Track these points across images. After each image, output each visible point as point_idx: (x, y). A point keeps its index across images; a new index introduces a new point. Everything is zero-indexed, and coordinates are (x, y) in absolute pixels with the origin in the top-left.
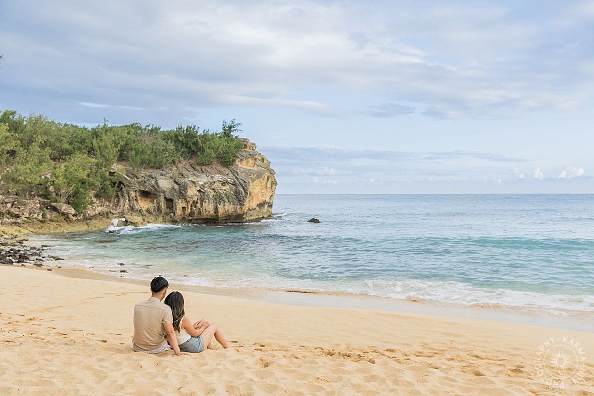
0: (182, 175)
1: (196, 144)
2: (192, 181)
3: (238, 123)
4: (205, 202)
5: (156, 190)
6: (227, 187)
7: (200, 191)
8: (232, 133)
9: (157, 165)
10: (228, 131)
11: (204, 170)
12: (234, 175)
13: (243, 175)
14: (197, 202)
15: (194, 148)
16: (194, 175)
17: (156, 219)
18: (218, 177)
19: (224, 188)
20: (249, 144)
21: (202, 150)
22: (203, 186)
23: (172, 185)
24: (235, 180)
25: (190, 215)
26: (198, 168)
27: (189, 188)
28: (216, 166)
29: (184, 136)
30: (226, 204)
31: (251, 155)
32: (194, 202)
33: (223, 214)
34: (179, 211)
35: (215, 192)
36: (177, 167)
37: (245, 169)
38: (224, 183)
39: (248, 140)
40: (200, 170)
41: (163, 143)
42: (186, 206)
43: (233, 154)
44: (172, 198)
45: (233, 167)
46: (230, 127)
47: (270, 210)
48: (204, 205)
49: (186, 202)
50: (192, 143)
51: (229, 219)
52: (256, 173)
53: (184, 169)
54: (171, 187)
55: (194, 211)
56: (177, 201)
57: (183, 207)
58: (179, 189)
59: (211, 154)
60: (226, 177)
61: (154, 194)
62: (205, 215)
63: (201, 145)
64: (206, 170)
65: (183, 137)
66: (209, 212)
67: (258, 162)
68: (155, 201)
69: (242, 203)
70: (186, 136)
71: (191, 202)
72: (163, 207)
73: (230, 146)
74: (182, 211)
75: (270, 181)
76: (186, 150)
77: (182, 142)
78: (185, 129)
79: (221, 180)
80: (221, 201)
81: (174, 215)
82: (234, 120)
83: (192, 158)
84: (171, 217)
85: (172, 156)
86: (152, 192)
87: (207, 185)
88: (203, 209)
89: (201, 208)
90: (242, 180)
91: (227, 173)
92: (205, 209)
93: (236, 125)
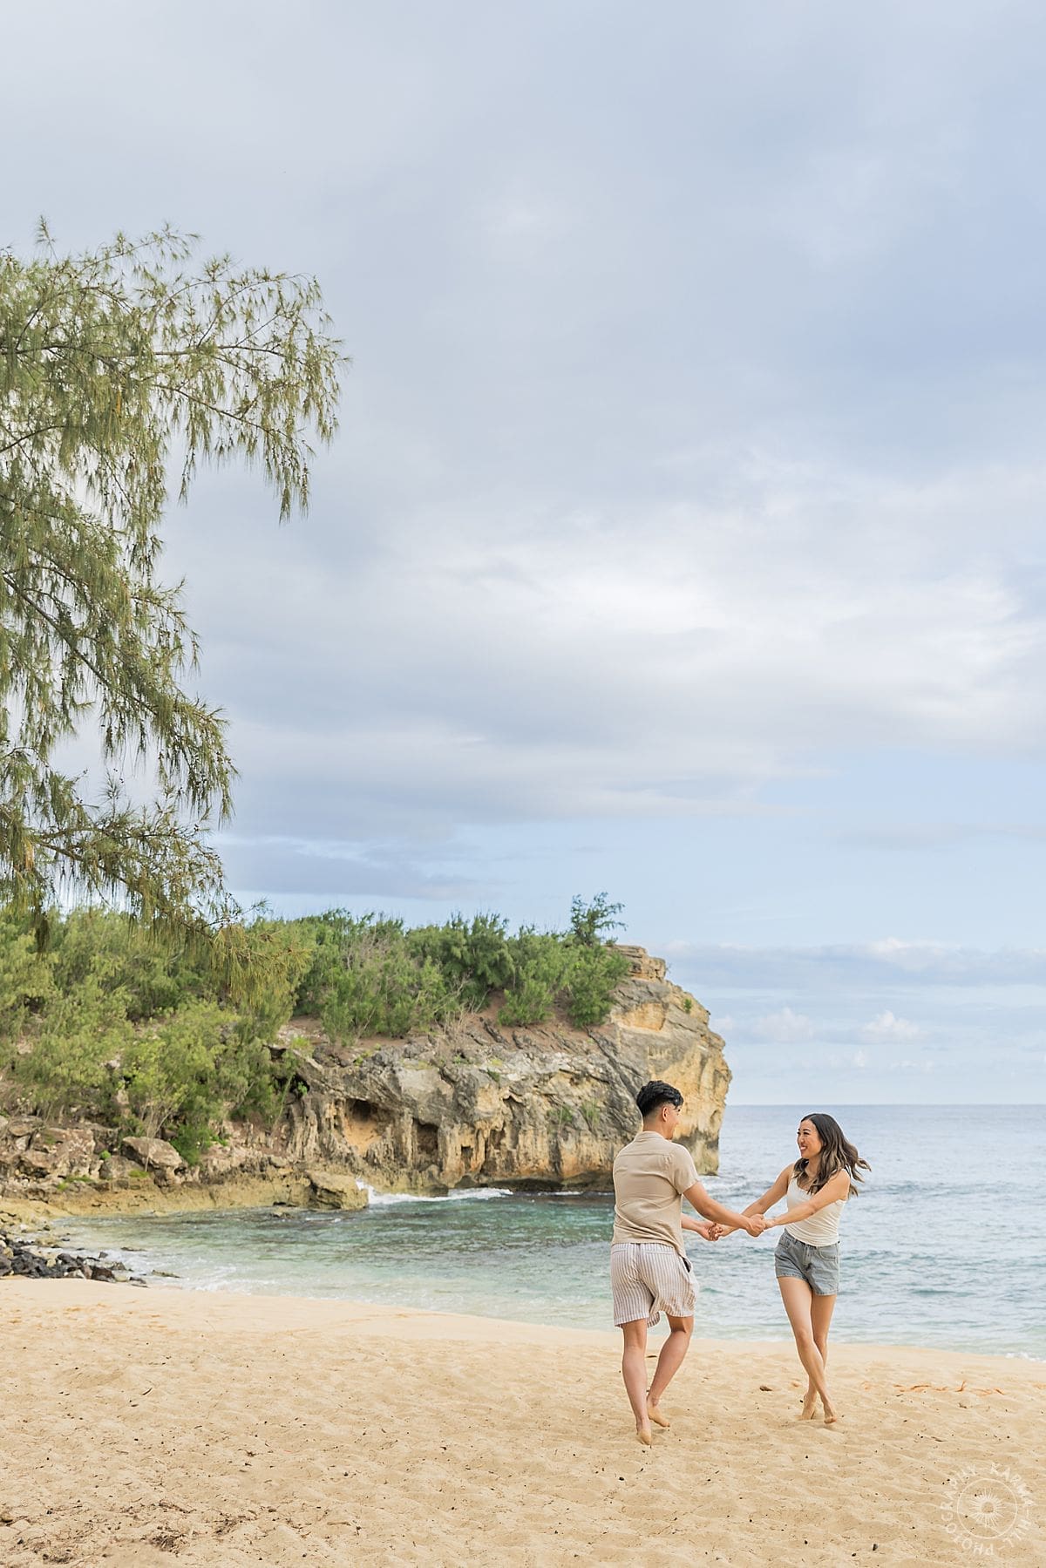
0: (462, 1056)
1: (498, 965)
2: (489, 1073)
3: (614, 903)
4: (525, 1132)
5: (391, 1098)
6: (586, 1089)
7: (509, 1100)
8: (597, 932)
9: (394, 1027)
10: (585, 929)
11: (520, 1040)
12: (605, 1054)
13: (631, 1052)
14: (502, 1133)
15: (493, 978)
16: (493, 1054)
17: (391, 1182)
18: (560, 1060)
19: (576, 1091)
20: (647, 962)
21: (515, 983)
22: (519, 1087)
23: (433, 1086)
24: (609, 1066)
25: (482, 1170)
26: (505, 1034)
27: (480, 1091)
28: (554, 1029)
29: (467, 944)
30: (585, 1139)
31: (651, 994)
32: (493, 1132)
33: (575, 1168)
34: (453, 1159)
35: (552, 1102)
36: (447, 1033)
37: (637, 1036)
38: (578, 1077)
39: (644, 950)
40: (510, 1039)
41: (412, 964)
42: (473, 1146)
43: (601, 992)
44: (434, 1120)
45: (603, 1031)
46: (593, 916)
47: (713, 1155)
48: (520, 1142)
49: (472, 1132)
50: (490, 964)
51: (593, 1181)
52: (667, 1046)
53: (466, 1038)
54: (431, 1089)
55: (495, 1159)
56: (448, 1128)
57: (464, 1149)
58: (455, 1096)
59: (540, 994)
60: (581, 1061)
61: (386, 1110)
62: (524, 1170)
63: (513, 968)
64: (526, 1040)
65: (465, 948)
66: (536, 1162)
67: (675, 1014)
68: (388, 1129)
69: (629, 1136)
70: (473, 945)
71: (487, 1133)
72: (410, 1147)
73: (593, 971)
74: (462, 1158)
75: (708, 1068)
76: (472, 983)
77: (461, 962)
78: (470, 926)
79: (567, 1068)
80: (568, 1129)
81: (441, 1170)
82: (604, 894)
83: (488, 1006)
84: (431, 1175)
85: (434, 1002)
86: (381, 1105)
87: (530, 1083)
88: (518, 1153)
89: (514, 1151)
90: (627, 1067)
91: (585, 1047)
92: (526, 1154)
93: (610, 910)
